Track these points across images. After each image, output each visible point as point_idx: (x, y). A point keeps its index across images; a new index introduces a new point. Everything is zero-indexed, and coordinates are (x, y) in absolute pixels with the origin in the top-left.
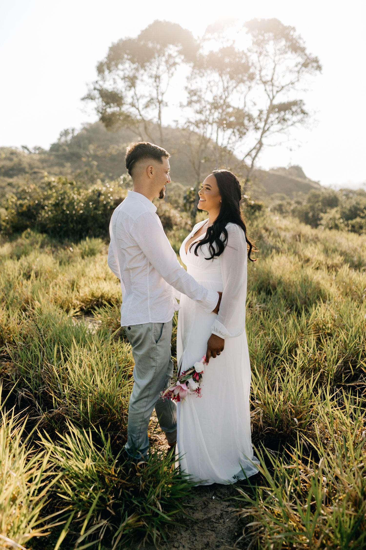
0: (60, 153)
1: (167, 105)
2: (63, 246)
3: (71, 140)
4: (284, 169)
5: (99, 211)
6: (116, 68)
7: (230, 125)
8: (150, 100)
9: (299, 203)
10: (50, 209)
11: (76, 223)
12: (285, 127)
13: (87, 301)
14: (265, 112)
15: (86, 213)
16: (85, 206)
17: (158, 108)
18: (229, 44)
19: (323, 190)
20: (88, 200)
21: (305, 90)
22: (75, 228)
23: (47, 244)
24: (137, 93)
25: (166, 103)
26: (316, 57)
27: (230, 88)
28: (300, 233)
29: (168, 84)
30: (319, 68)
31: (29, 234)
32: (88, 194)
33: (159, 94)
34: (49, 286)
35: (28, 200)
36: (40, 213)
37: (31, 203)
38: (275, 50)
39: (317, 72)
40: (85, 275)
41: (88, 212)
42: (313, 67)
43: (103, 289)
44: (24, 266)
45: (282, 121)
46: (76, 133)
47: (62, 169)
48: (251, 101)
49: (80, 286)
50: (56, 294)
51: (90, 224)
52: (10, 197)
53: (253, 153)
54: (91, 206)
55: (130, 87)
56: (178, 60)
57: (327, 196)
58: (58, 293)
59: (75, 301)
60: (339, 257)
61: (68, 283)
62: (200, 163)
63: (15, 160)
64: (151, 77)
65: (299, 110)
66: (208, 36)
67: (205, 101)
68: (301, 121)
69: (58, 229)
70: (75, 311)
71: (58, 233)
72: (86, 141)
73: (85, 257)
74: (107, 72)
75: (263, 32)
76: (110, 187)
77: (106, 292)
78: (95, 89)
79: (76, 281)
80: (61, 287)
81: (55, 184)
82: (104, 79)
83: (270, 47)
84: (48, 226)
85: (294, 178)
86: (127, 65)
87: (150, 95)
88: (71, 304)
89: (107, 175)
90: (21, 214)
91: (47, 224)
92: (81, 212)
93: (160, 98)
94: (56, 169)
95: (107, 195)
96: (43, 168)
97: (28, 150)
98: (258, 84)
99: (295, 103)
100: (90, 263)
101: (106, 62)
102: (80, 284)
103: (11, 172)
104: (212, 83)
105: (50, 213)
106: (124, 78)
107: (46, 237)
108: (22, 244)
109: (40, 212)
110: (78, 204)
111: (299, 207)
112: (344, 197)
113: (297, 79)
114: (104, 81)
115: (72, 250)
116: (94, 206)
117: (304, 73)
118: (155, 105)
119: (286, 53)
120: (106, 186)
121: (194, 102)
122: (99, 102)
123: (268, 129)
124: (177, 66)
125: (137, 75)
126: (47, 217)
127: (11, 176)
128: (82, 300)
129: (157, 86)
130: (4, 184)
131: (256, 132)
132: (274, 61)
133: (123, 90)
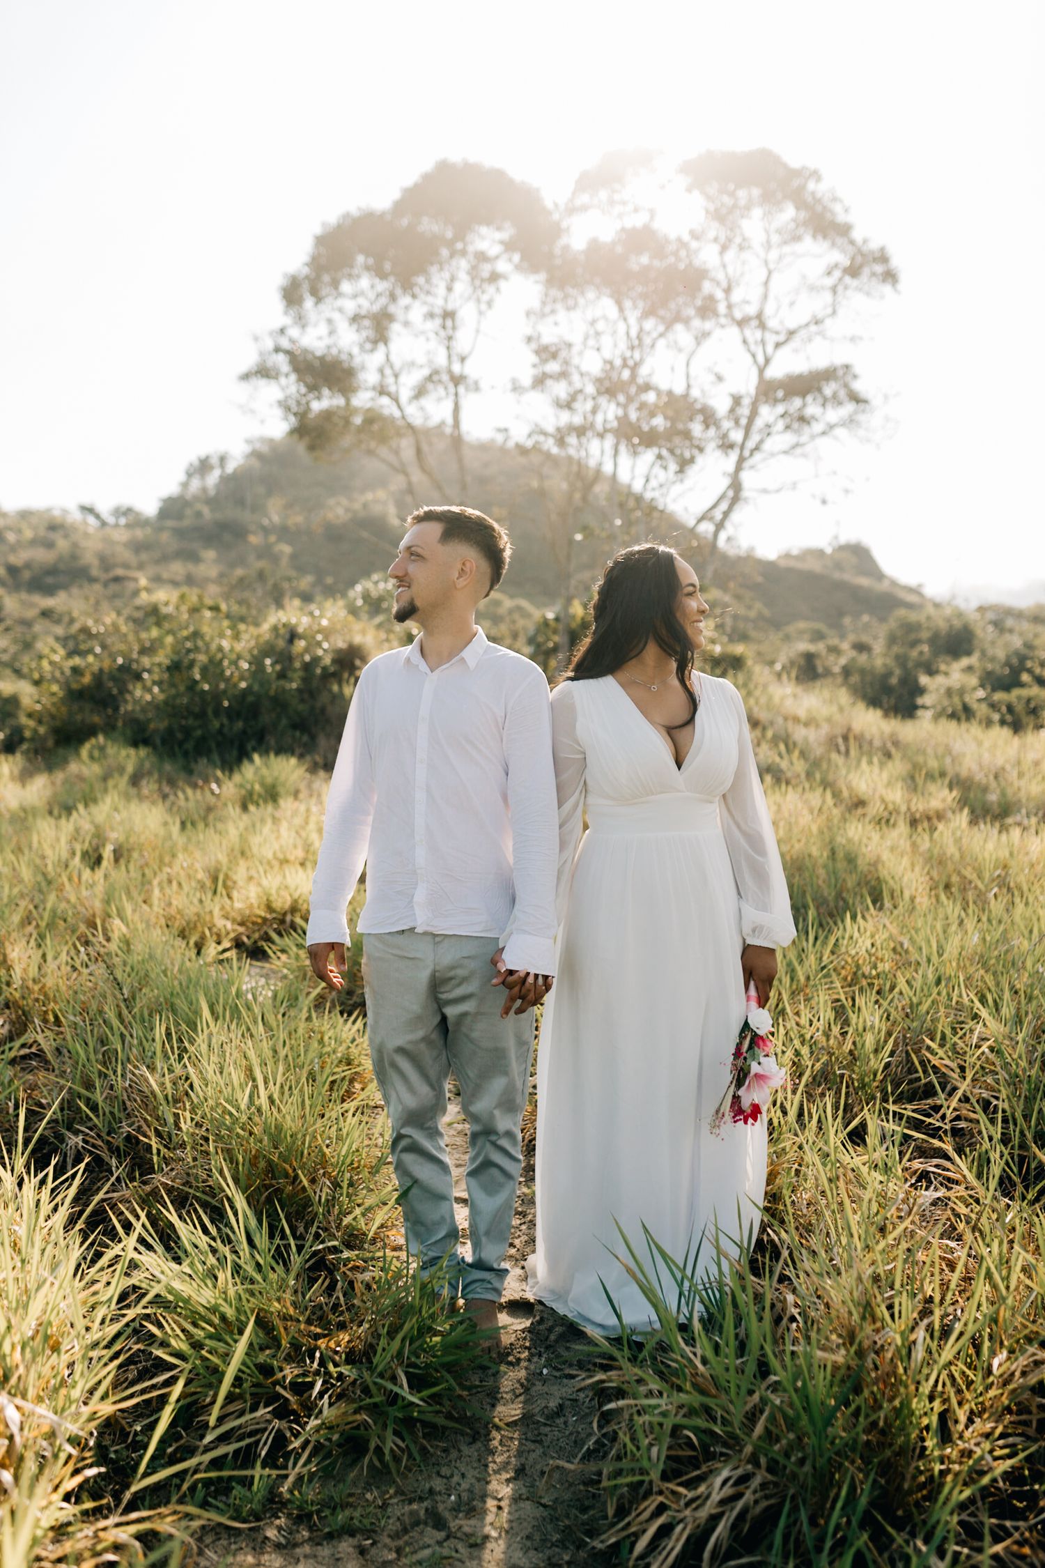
0: (186, 523)
1: (477, 388)
2: (194, 779)
3: (217, 486)
4: (820, 553)
5: (291, 680)
6: (334, 292)
7: (650, 439)
8: (431, 376)
9: (861, 647)
10: (156, 677)
11: (230, 718)
12: (804, 439)
13: (254, 923)
14: (746, 402)
15: (256, 688)
16: (253, 668)
17: (452, 398)
18: (638, 221)
19: (931, 610)
20: (260, 652)
21: (853, 339)
22: (226, 730)
23: (150, 773)
24: (393, 358)
25: (476, 383)
26: (882, 249)
27: (647, 341)
28: (849, 729)
29: (478, 331)
30: (890, 277)
31: (102, 749)
32: (258, 636)
33: (455, 358)
34: (150, 883)
35: (96, 655)
36: (129, 692)
37: (106, 664)
38: (767, 232)
39: (887, 289)
40: (249, 854)
41: (262, 685)
42: (874, 274)
43: (296, 889)
44: (82, 833)
45: (796, 425)
46: (230, 467)
47: (191, 567)
48: (710, 370)
49: (235, 882)
50: (170, 904)
51: (266, 718)
52: (46, 651)
53: (718, 515)
54: (269, 670)
55: (375, 342)
56: (502, 266)
57: (943, 625)
58: (175, 902)
59: (221, 923)
60: (946, 791)
61: (201, 875)
62: (571, 542)
63: (62, 544)
64: (431, 315)
65: (842, 394)
66: (584, 198)
67: (582, 375)
68: (850, 422)
69: (179, 736)
70: (220, 948)
71: (181, 744)
72: (261, 490)
73: (252, 808)
74: (309, 303)
75: (731, 187)
76: (321, 616)
77: (304, 897)
78: (277, 350)
79: (224, 869)
80: (184, 884)
81: (170, 609)
82: (301, 321)
83: (754, 226)
84: (152, 726)
85: (847, 577)
86: (365, 282)
87: (430, 362)
88: (210, 929)
89: (319, 581)
90: (76, 695)
91: (149, 721)
92: (243, 685)
93: (456, 368)
94: (177, 569)
95: (314, 638)
96: (141, 567)
97: (97, 516)
98: (723, 326)
99: (829, 374)
100: (263, 821)
101: (307, 277)
102: (235, 878)
103: (50, 580)
104: (600, 326)
105: (156, 689)
106: (355, 319)
107: (148, 755)
108: (81, 778)
109: (131, 687)
110: (235, 663)
111: (863, 659)
112: (990, 628)
113: (829, 310)
114: (304, 327)
115: (217, 791)
116: (278, 667)
117: (849, 293)
118: (446, 388)
119: (797, 238)
120: (311, 614)
121: (551, 377)
122: (290, 385)
123: (757, 448)
124: (502, 284)
125: (392, 309)
126: (148, 703)
127: (50, 591)
128: (239, 919)
129: (450, 338)
130: (31, 613)
131: (727, 454)
132: (766, 262)
133: (356, 351)
